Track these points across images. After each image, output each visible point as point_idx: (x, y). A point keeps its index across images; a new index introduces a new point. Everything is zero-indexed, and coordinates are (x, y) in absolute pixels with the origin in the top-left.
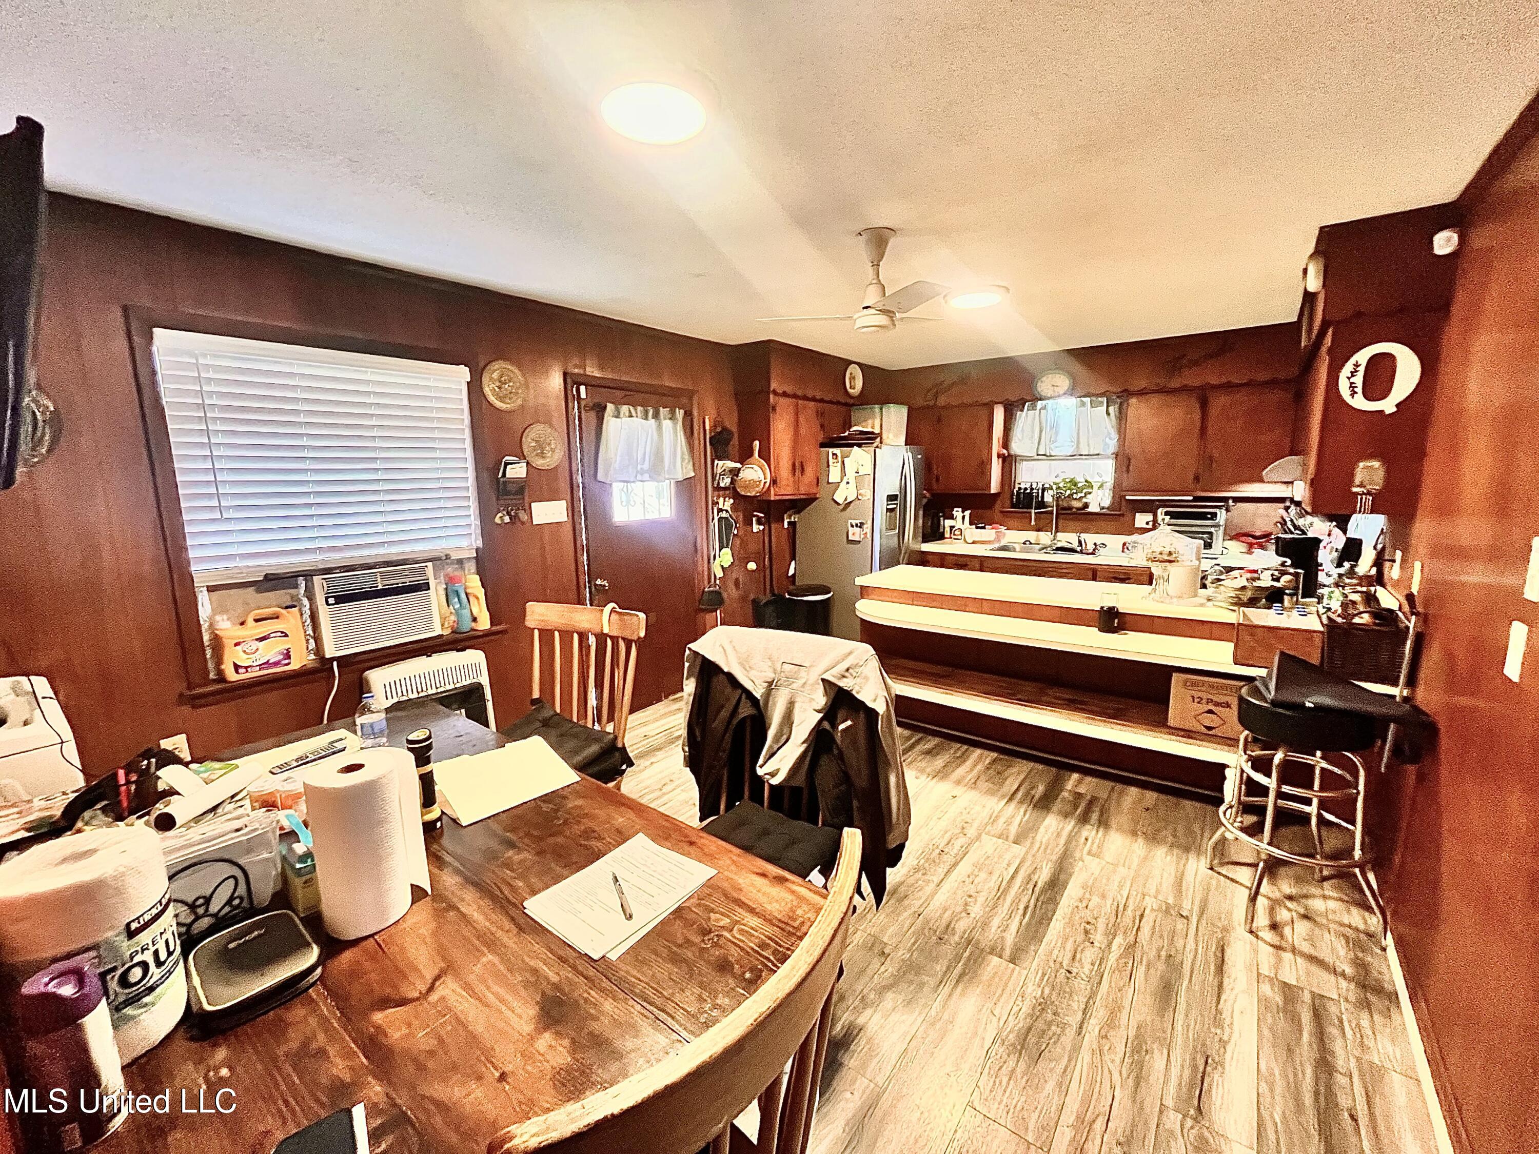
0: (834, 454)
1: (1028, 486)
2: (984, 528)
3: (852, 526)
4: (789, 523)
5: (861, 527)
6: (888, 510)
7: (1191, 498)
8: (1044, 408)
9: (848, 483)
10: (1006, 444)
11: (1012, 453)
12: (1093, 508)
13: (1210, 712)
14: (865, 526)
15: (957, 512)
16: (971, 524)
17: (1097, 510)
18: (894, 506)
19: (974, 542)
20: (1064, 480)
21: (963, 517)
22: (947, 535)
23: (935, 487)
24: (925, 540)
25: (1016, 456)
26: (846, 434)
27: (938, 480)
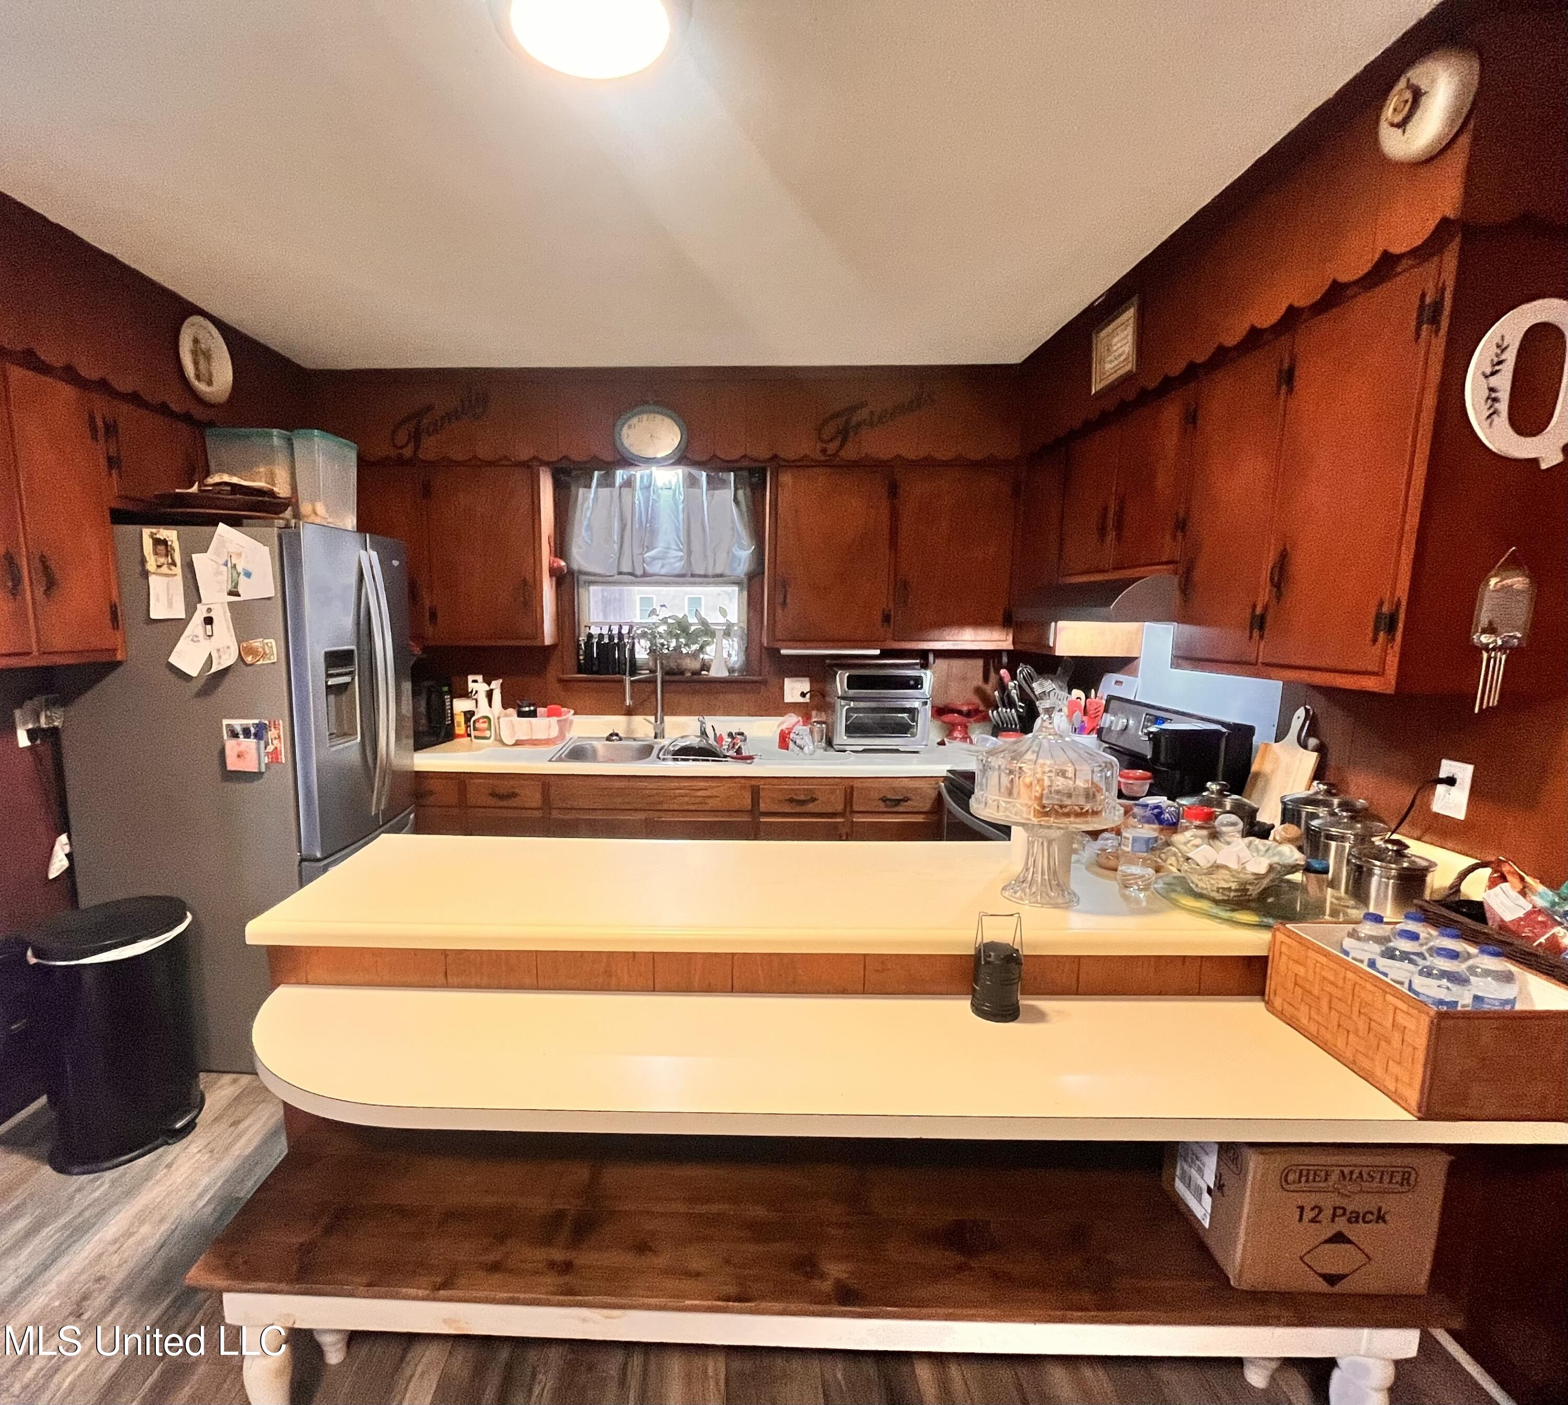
0: (157, 542)
1: (605, 631)
2: (533, 714)
3: (235, 735)
4: (31, 734)
5: (258, 736)
6: (330, 689)
7: (877, 652)
8: (628, 483)
9: (209, 621)
10: (561, 548)
11: (575, 567)
12: (718, 671)
13: (1339, 1238)
14: (272, 734)
15: (477, 684)
16: (505, 705)
17: (725, 674)
18: (347, 679)
19: (518, 743)
20: (664, 621)
21: (490, 695)
22: (460, 729)
23: (429, 630)
24: (419, 746)
25: (581, 572)
26: (194, 489)
27: (433, 616)
